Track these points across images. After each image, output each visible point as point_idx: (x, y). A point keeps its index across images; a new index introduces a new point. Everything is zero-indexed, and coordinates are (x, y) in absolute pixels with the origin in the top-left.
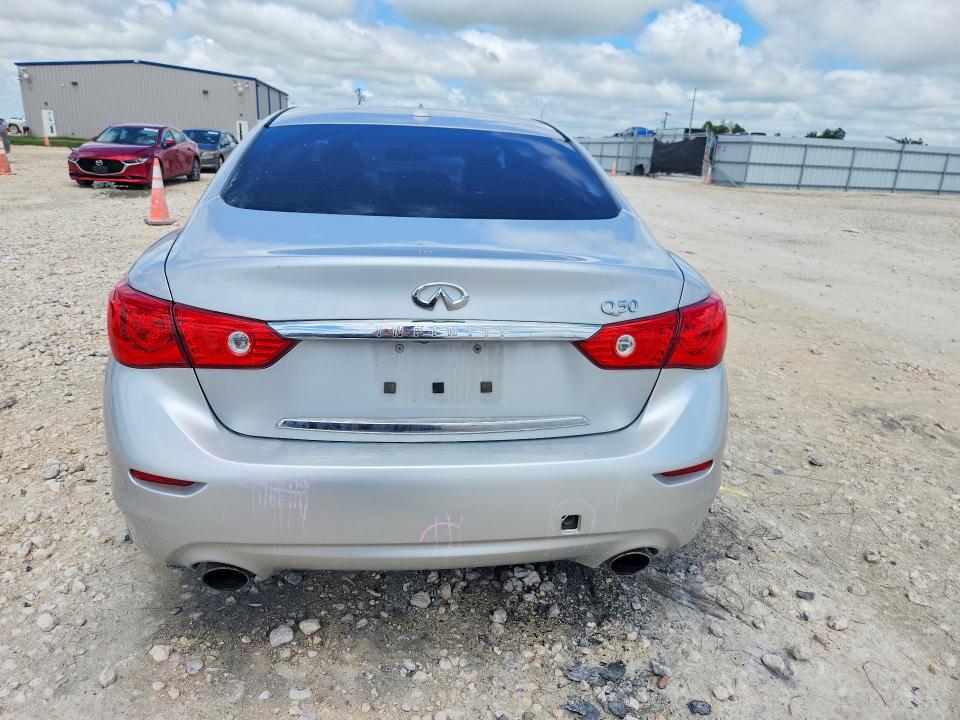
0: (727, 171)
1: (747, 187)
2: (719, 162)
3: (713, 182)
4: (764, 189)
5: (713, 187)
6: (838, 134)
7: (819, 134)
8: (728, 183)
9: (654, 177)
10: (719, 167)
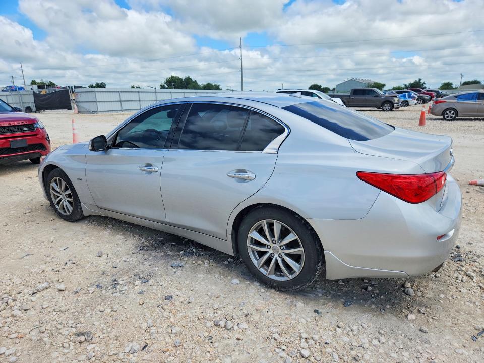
0: (86, 106)
1: (100, 113)
2: (79, 102)
3: (79, 112)
4: (107, 113)
5: (80, 115)
6: (102, 85)
7: (94, 85)
8: (88, 112)
9: (39, 113)
10: (81, 105)
